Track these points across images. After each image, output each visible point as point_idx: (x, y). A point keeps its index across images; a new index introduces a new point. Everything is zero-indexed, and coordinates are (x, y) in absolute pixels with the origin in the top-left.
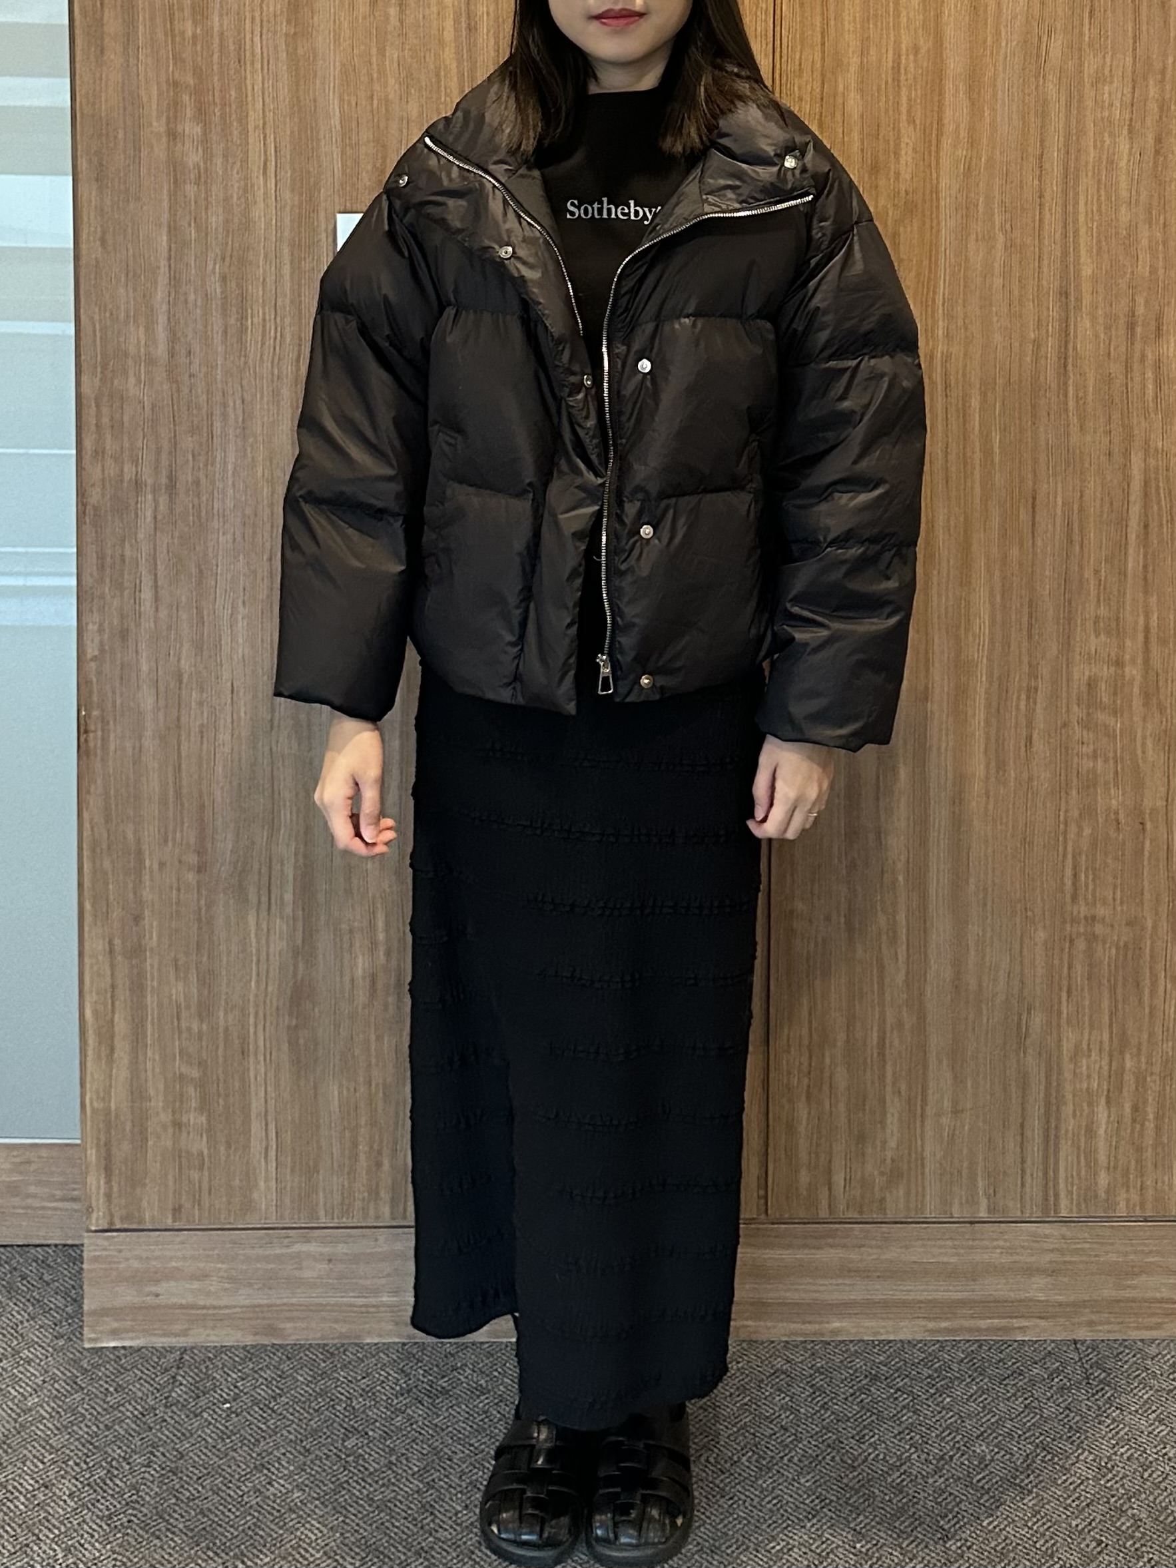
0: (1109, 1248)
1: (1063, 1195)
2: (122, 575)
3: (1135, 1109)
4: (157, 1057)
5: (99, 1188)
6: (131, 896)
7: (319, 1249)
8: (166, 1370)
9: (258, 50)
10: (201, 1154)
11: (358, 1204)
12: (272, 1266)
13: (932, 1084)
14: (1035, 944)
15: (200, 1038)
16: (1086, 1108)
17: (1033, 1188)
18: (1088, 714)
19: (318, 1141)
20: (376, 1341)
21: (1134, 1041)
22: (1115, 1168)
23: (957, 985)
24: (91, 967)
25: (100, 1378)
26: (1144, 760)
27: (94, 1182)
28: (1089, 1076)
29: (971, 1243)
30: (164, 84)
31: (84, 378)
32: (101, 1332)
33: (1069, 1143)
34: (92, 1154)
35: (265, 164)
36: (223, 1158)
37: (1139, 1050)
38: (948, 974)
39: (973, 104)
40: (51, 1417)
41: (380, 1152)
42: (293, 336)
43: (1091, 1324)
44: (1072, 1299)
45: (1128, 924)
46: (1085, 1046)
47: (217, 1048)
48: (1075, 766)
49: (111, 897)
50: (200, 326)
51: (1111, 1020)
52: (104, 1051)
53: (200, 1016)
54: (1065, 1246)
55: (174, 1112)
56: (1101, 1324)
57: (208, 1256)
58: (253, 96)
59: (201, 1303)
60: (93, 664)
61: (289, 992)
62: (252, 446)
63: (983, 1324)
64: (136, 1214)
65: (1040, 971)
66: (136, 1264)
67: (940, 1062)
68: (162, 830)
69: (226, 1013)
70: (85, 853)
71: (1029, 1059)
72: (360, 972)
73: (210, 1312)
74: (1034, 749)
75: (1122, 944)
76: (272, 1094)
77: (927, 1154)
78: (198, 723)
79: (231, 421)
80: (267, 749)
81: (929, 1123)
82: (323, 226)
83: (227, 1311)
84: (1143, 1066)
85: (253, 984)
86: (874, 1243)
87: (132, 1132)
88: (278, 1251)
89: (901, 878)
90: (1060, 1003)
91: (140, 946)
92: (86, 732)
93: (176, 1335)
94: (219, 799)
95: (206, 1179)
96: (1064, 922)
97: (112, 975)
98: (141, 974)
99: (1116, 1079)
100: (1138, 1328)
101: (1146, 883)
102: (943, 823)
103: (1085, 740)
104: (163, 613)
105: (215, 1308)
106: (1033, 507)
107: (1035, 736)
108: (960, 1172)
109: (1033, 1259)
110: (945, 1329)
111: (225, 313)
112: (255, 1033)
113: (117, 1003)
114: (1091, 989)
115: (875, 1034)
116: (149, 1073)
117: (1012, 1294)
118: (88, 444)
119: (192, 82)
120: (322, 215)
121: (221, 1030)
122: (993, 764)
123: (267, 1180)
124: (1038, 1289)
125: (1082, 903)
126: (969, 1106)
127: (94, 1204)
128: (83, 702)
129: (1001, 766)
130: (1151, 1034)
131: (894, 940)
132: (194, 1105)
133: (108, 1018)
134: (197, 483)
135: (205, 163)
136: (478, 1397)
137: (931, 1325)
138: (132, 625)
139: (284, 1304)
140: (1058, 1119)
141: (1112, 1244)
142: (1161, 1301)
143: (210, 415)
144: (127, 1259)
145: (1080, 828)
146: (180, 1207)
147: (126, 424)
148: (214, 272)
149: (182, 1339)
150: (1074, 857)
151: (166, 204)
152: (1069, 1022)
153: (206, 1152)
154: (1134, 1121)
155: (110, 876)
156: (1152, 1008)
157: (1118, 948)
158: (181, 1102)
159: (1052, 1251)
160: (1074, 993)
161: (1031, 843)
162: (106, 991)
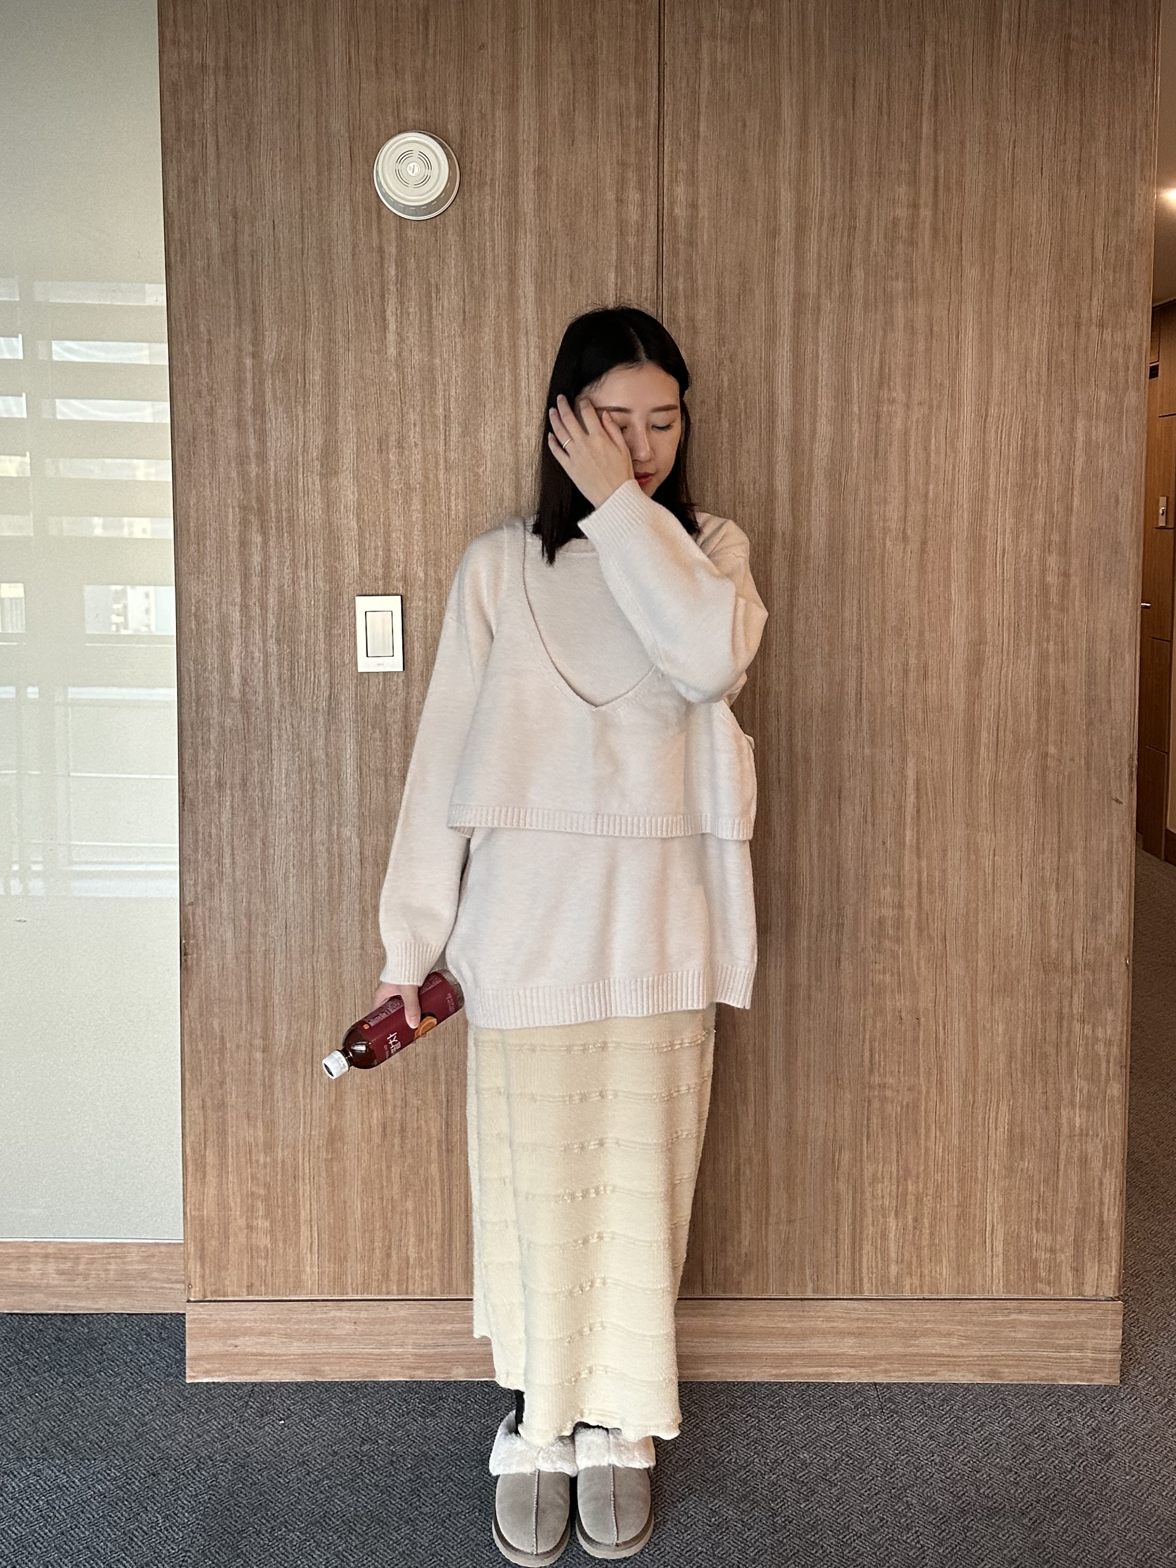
0: (898, 1318)
1: (865, 1280)
2: (210, 847)
3: (915, 1220)
4: (236, 1181)
5: (195, 1272)
6: (217, 1068)
7: (348, 1315)
8: (241, 1398)
9: (301, 484)
10: (266, 1247)
11: (375, 1284)
12: (315, 1326)
13: (773, 1202)
14: (844, 1103)
15: (265, 1167)
16: (881, 1220)
17: (845, 1275)
18: (879, 942)
19: (347, 1240)
20: (388, 1380)
21: (914, 1172)
22: (902, 1261)
23: (790, 1133)
24: (190, 1117)
25: (196, 1403)
26: (919, 976)
27: (193, 1266)
28: (883, 1197)
29: (801, 1313)
30: (237, 509)
31: (184, 711)
32: (197, 1372)
33: (870, 1243)
34: (192, 1249)
35: (307, 562)
36: (282, 1251)
37: (918, 1178)
38: (783, 1124)
39: (794, 519)
40: (161, 1429)
41: (390, 1247)
42: (326, 683)
43: (886, 1371)
44: (873, 1353)
45: (909, 1089)
46: (879, 1175)
47: (277, 1175)
48: (870, 978)
49: (203, 1069)
50: (262, 675)
51: (898, 1156)
52: (199, 1175)
53: (265, 1153)
54: (867, 1316)
55: (247, 1217)
56: (894, 1372)
57: (272, 1319)
58: (298, 516)
59: (267, 1352)
60: (190, 907)
61: (326, 1136)
62: (298, 757)
63: (811, 1370)
64: (221, 1288)
65: (848, 1122)
66: (221, 1325)
67: (779, 1185)
68: (239, 1023)
69: (283, 1150)
70: (186, 1038)
71: (841, 1184)
72: (375, 1121)
73: (273, 1358)
74: (842, 967)
75: (904, 1104)
76: (315, 1206)
77: (770, 1250)
78: (263, 948)
79: (284, 740)
80: (310, 967)
81: (770, 1228)
82: (347, 606)
83: (284, 1358)
84: (921, 1190)
85: (301, 1130)
86: (733, 1313)
87: (219, 1232)
88: (320, 1316)
89: (750, 1057)
90: (862, 1144)
91: (223, 1103)
92: (186, 954)
93: (250, 1374)
94: (277, 1001)
95: (270, 1265)
96: (865, 1089)
97: (205, 1124)
98: (224, 1123)
99: (902, 1197)
100: (920, 1375)
101: (921, 1060)
102: (779, 1018)
103: (878, 961)
104: (238, 873)
105: (276, 1355)
106: (839, 798)
107: (842, 958)
108: (793, 1264)
109: (844, 1325)
110: (784, 1374)
111: (280, 666)
112: (303, 1164)
113: (208, 1143)
114: (883, 1136)
115: (733, 1166)
116: (230, 1191)
117: (832, 1351)
118: (187, 756)
119: (256, 507)
120: (345, 596)
121: (279, 1161)
122: (813, 978)
123: (312, 1266)
124: (848, 1346)
125: (876, 1074)
126: (799, 1216)
127: (192, 1282)
128: (184, 935)
129: (819, 978)
130: (927, 1166)
131: (745, 1100)
132: (261, 1213)
133: (202, 1153)
134: (261, 782)
135: (265, 562)
136: (456, 1417)
137: (774, 1372)
138: (217, 881)
139: (324, 1353)
140: (862, 1227)
141: (900, 1315)
142: (935, 1355)
143: (270, 735)
144: (216, 1321)
145: (874, 1022)
146: (252, 1285)
147: (212, 743)
148: (271, 636)
149: (253, 1377)
150: (871, 1042)
151: (239, 591)
152: (868, 1158)
153: (269, 1246)
154: (915, 1228)
155: (203, 1054)
156: (927, 1149)
157: (902, 1108)
158: (252, 1211)
159: (858, 1319)
160: (872, 1138)
161: (841, 1032)
162: (200, 1134)
